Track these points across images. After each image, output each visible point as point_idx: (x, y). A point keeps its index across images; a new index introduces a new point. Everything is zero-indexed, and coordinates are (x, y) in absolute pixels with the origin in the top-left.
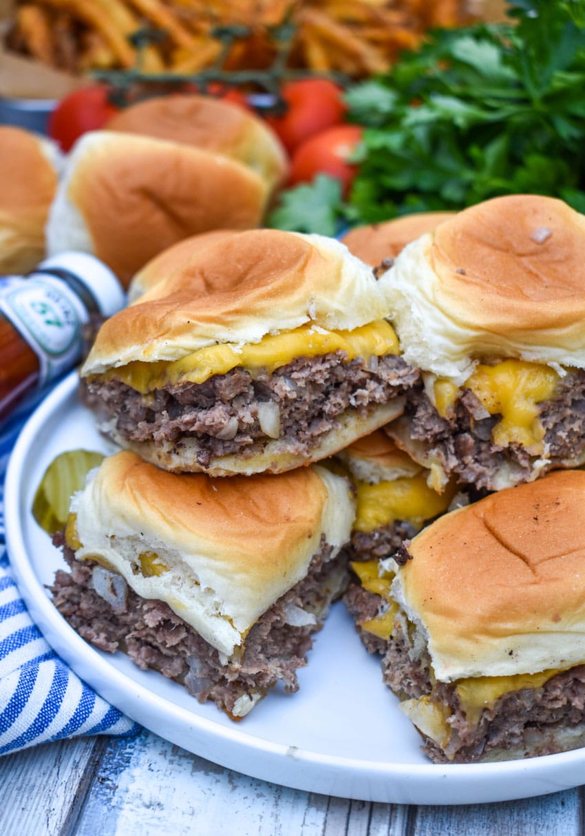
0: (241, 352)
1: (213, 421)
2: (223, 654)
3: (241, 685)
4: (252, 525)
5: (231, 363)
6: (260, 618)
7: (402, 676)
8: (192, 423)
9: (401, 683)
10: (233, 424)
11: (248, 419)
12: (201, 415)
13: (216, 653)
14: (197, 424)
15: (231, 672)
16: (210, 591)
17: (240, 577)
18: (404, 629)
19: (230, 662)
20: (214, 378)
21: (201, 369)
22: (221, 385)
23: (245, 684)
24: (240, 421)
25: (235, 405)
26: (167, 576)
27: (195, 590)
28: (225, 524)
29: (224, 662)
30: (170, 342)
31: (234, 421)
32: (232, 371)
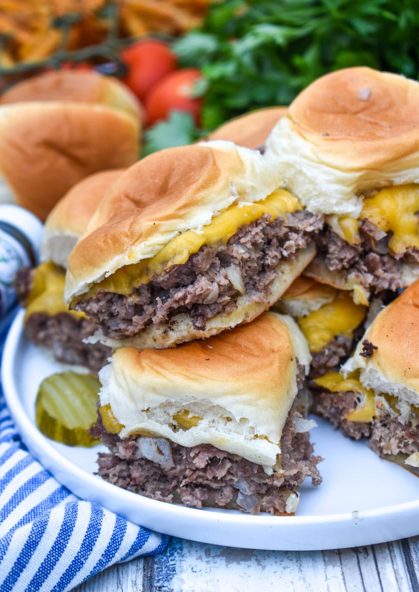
0: (202, 232)
1: (202, 290)
2: (267, 466)
3: (287, 487)
4: (254, 362)
5: (199, 242)
6: (283, 431)
7: (397, 441)
8: (184, 297)
9: (399, 447)
10: (215, 288)
11: (224, 282)
12: (190, 289)
13: (261, 468)
14: (189, 297)
15: (278, 478)
16: (243, 420)
17: (262, 402)
18: (386, 405)
19: (275, 471)
20: (192, 256)
21: (180, 253)
22: (198, 261)
23: (290, 485)
24: (219, 285)
25: (211, 274)
26: (204, 423)
27: (230, 425)
28: (235, 367)
29: (270, 472)
30: (147, 243)
31: (215, 286)
32: (201, 249)
